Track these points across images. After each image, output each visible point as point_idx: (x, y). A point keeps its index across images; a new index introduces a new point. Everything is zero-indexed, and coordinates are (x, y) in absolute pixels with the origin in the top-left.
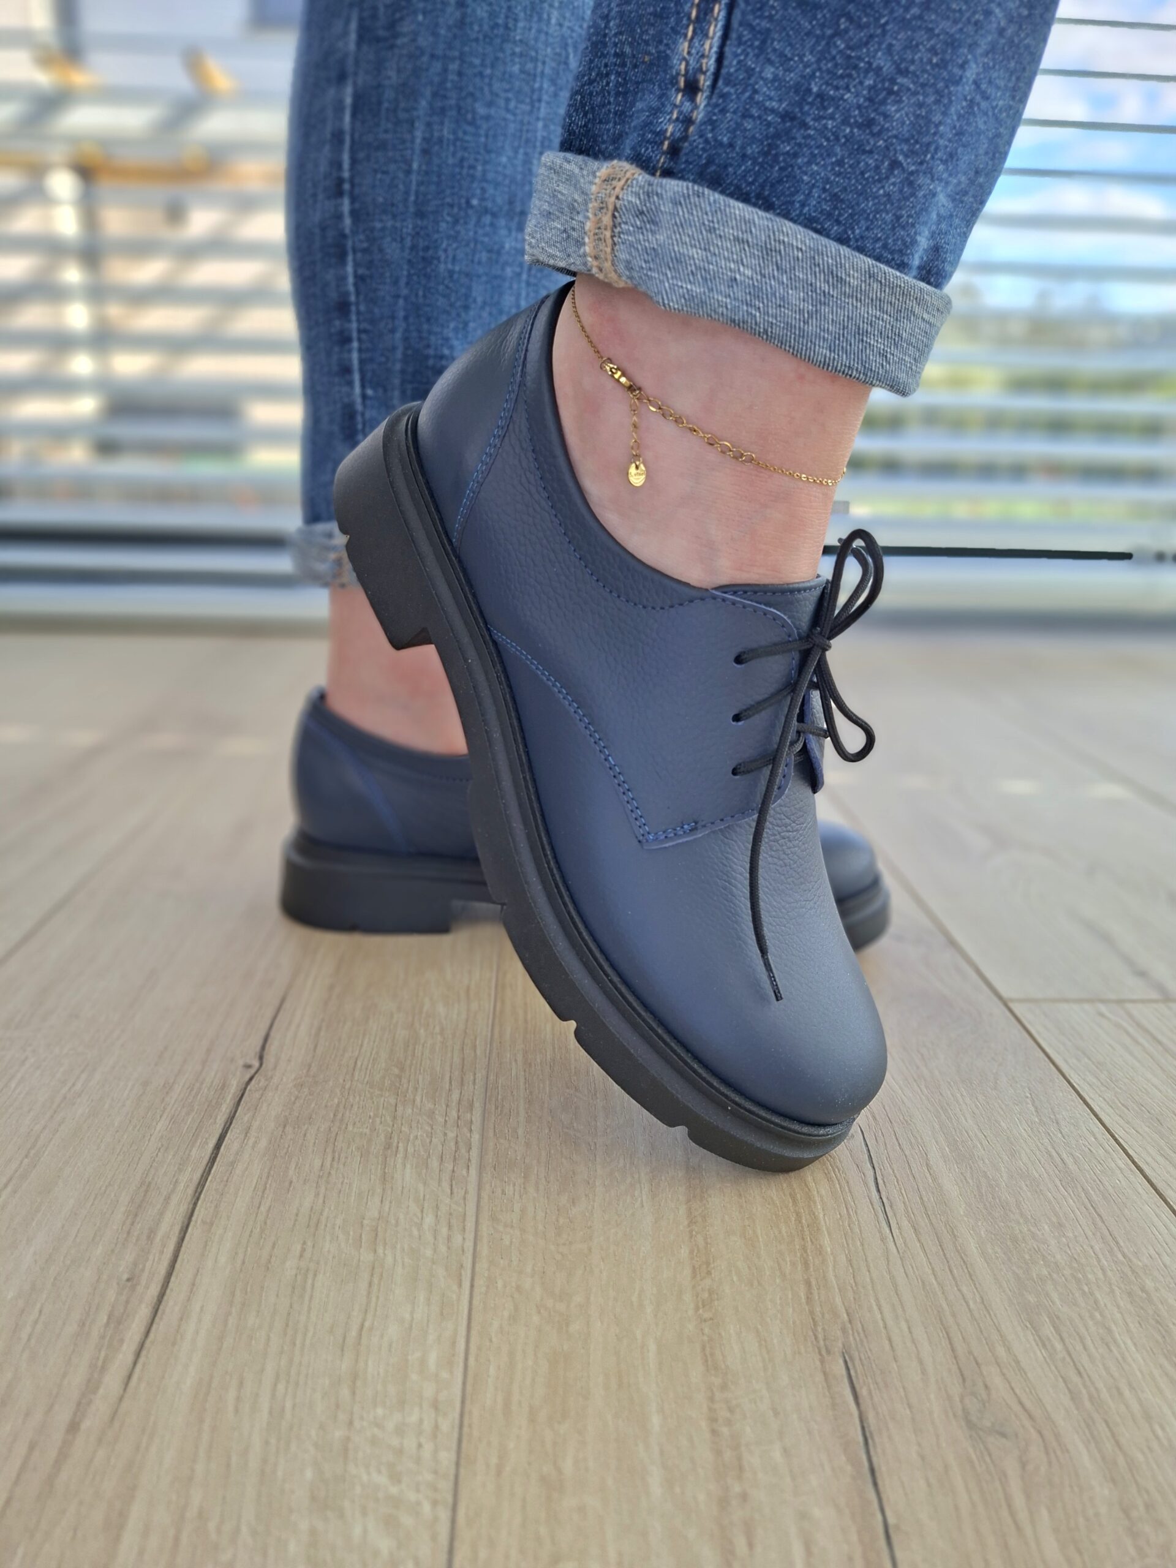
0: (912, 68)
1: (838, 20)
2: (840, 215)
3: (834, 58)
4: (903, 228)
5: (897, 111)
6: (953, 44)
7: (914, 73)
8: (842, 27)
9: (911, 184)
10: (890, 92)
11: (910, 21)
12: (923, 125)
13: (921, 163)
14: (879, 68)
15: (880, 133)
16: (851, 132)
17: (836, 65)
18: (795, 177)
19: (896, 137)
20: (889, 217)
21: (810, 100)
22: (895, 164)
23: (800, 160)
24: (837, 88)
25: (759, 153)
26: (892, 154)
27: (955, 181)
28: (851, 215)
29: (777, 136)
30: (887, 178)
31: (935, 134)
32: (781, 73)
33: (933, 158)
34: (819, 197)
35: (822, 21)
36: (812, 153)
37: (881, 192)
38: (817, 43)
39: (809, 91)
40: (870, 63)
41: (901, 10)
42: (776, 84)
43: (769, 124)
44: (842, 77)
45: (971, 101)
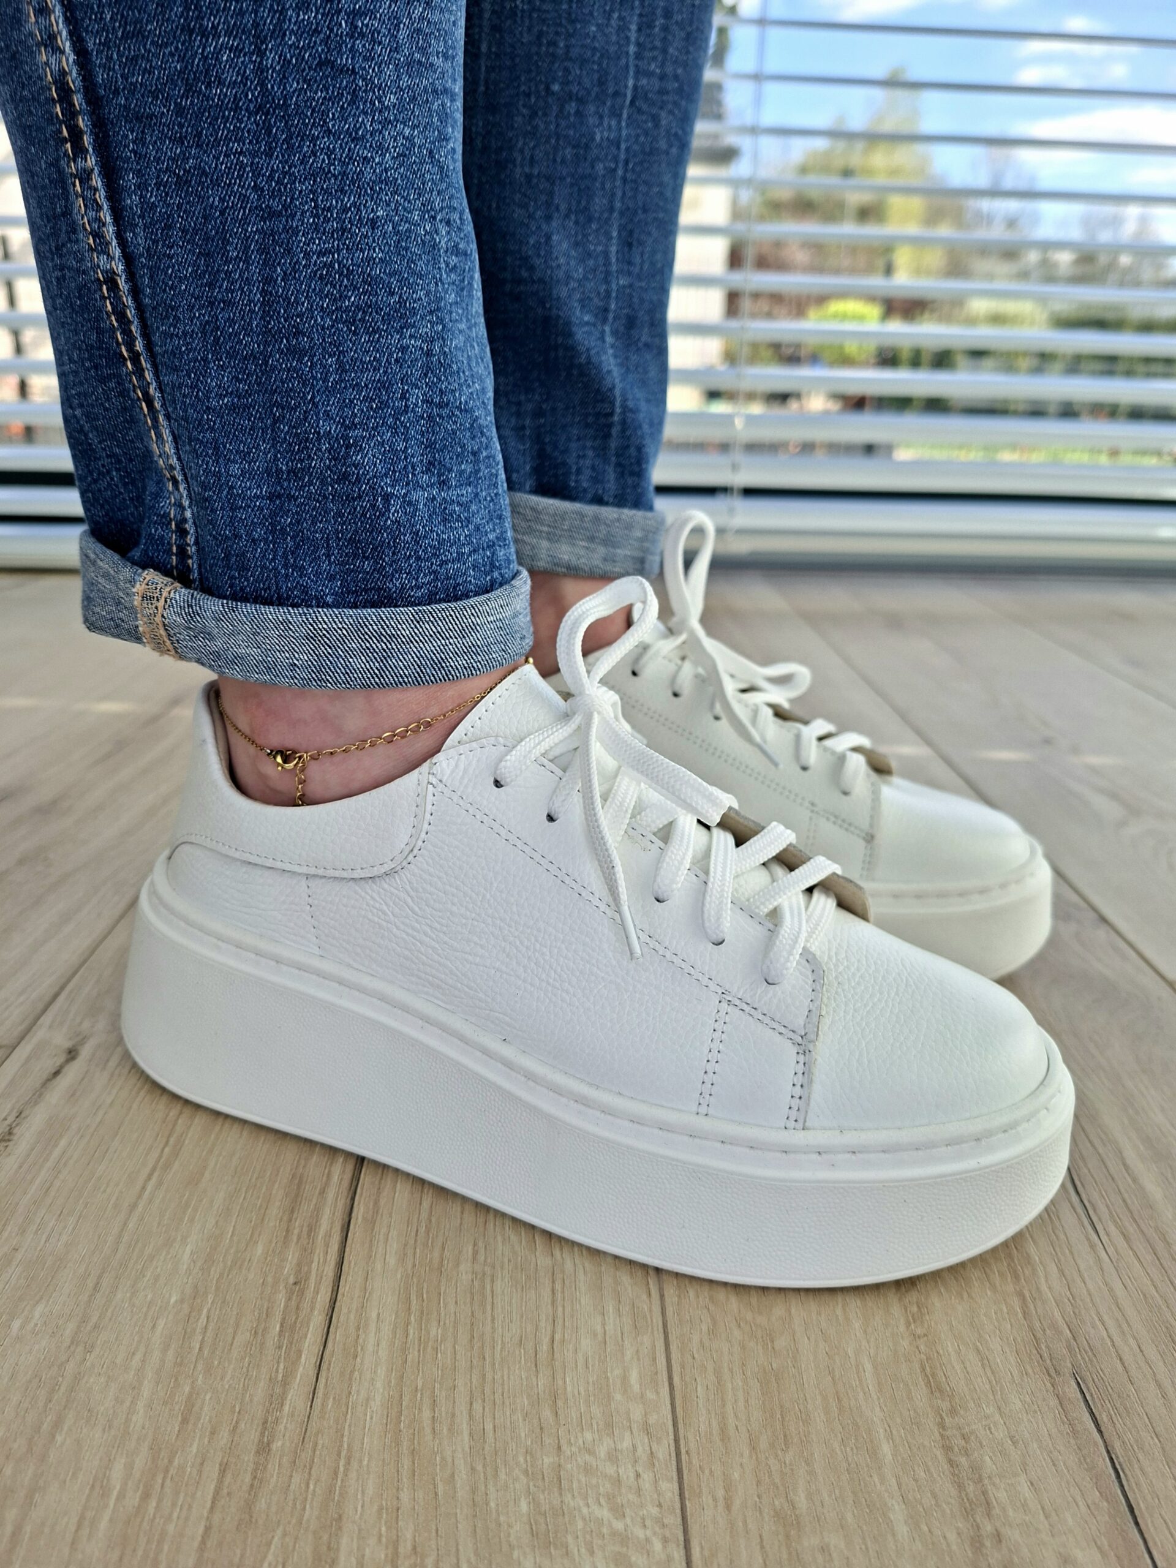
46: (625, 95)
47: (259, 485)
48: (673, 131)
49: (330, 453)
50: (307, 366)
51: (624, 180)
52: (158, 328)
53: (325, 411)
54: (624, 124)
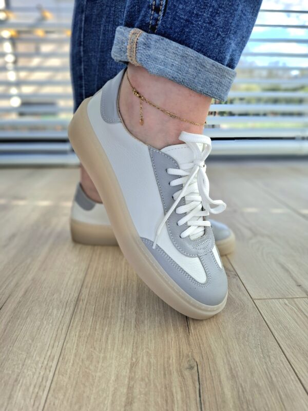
4: (222, 54)
7: (224, 8)
18: (190, 39)
23: (191, 34)
25: (179, 31)
27: (236, 40)
28: (207, 50)
30: (217, 39)
31: (230, 26)
32: (185, 7)
33: (230, 33)
37: (215, 43)
39: (193, 13)
40: (211, 5)
42: (183, 10)
45: (240, 16)
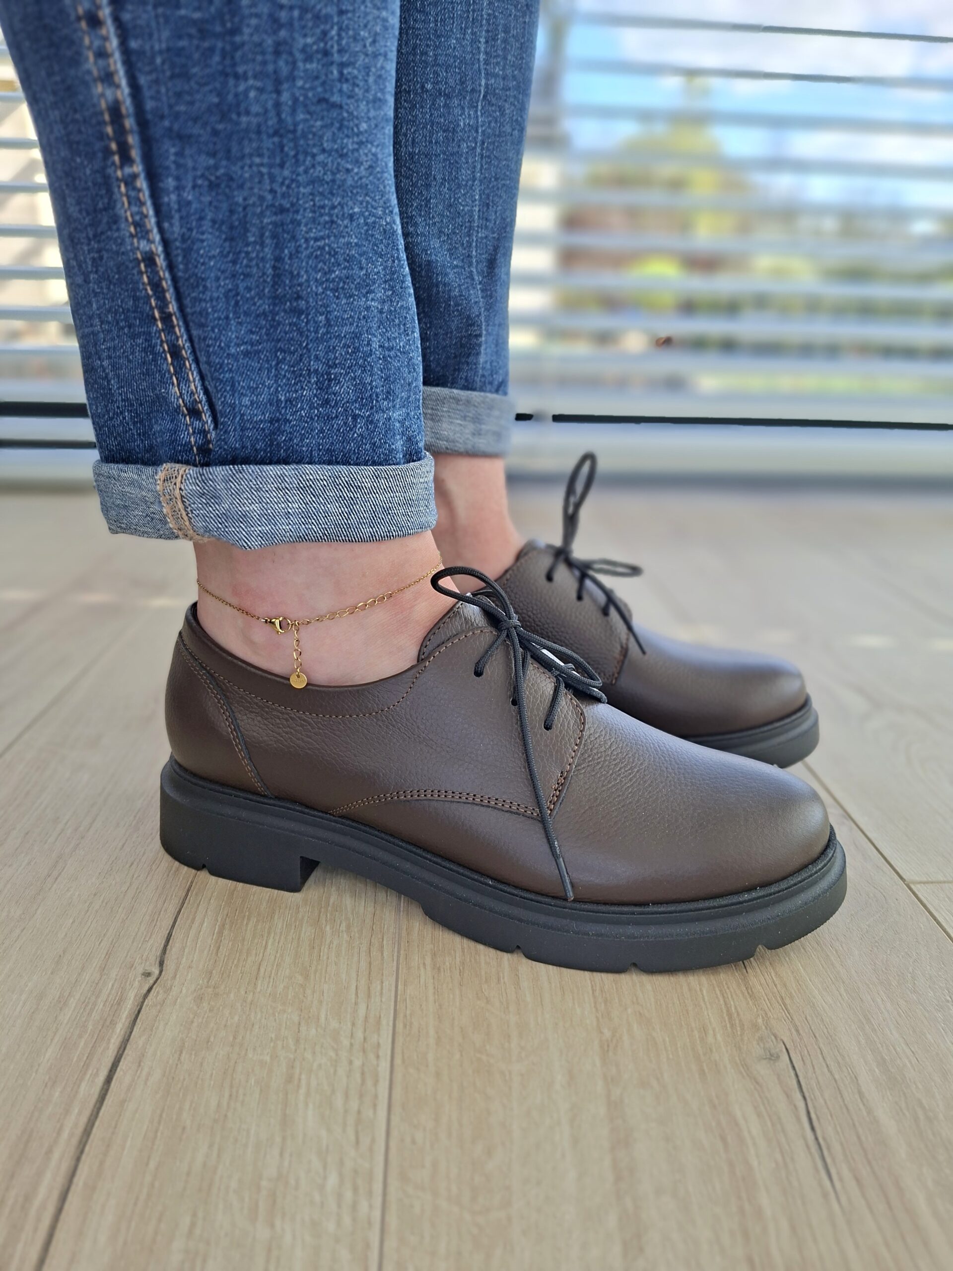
0: (337, 362)
1: (276, 355)
2: (336, 458)
3: (285, 376)
4: (380, 447)
5: (340, 388)
6: (357, 336)
7: (340, 364)
8: (281, 357)
9: (371, 422)
10: (330, 380)
11: (322, 337)
12: (361, 387)
13: (372, 408)
14: (316, 371)
15: (336, 403)
16: (318, 411)
17: (288, 379)
18: (297, 451)
19: (348, 402)
20: (368, 446)
21: (283, 405)
22: (355, 417)
23: (295, 441)
24: (296, 391)
25: (265, 446)
26: (350, 412)
28: (344, 455)
29: (273, 433)
30: (355, 426)
31: (372, 389)
32: (255, 398)
33: (377, 401)
34: (318, 455)
35: (265, 359)
36: (300, 434)
37: (356, 435)
38: (269, 371)
39: (280, 401)
40: (310, 370)
41: (313, 334)
42: (255, 405)
43: (263, 429)
44: (296, 384)
45: (383, 357)
46: (480, 91)
47: (263, 413)
48: (514, 118)
49: (317, 385)
50: (303, 322)
51: (482, 157)
52: (189, 295)
53: (315, 355)
54: (479, 113)
